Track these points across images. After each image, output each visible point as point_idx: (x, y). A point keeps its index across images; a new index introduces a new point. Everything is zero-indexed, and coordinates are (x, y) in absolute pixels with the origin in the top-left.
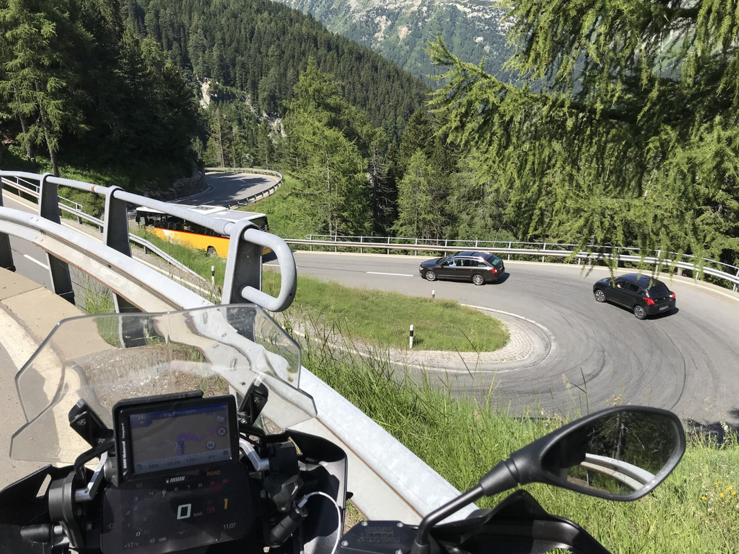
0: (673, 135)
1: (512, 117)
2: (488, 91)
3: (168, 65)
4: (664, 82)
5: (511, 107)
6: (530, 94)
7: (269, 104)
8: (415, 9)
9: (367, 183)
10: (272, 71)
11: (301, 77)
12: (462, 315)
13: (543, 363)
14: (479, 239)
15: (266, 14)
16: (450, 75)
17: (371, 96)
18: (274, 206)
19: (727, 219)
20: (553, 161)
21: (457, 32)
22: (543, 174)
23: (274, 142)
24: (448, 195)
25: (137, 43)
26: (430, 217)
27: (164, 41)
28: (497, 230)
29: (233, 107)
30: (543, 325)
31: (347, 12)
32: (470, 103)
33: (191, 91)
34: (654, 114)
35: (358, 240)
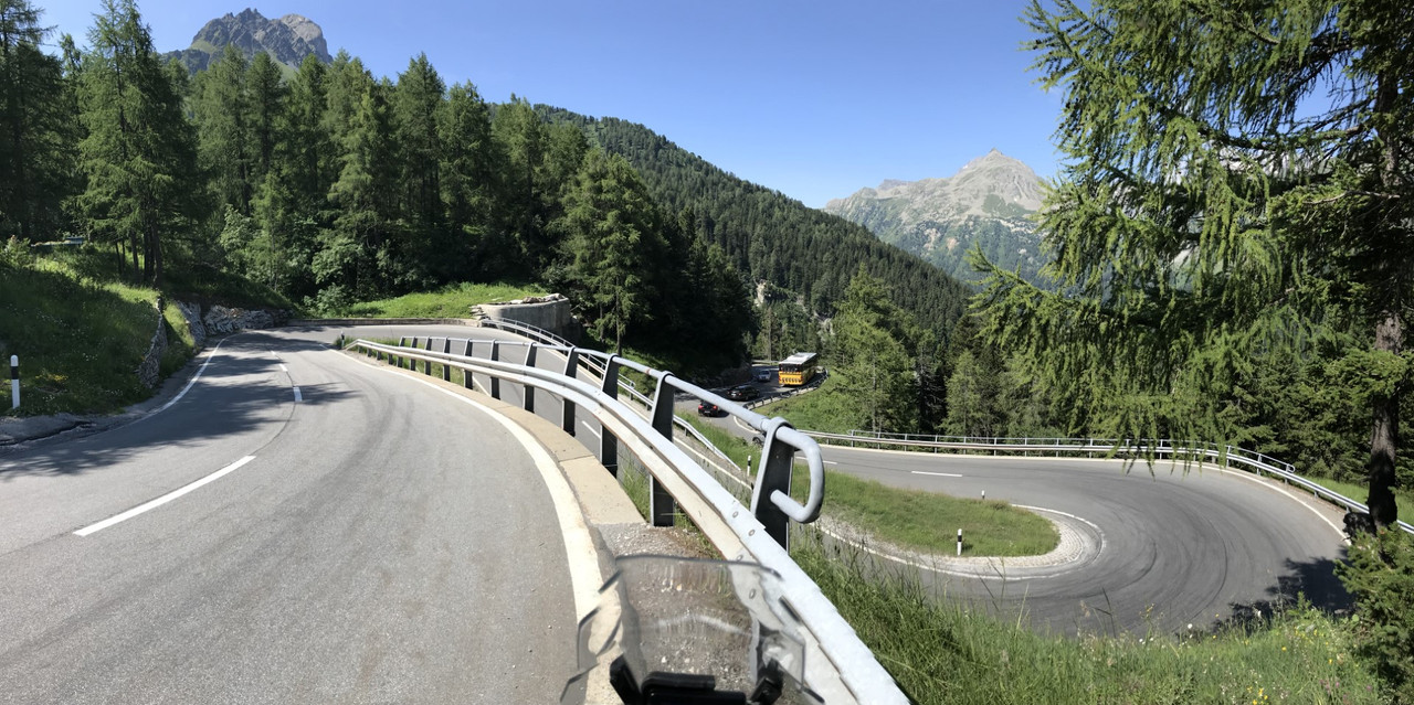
0: (1191, 338)
1: (1048, 321)
2: (1025, 296)
3: (729, 268)
4: (1180, 293)
5: (1046, 312)
6: (1064, 300)
7: (820, 305)
8: (962, 223)
9: (913, 381)
10: (825, 276)
11: (852, 281)
12: (1012, 517)
13: (1094, 563)
14: (1029, 436)
15: (823, 225)
16: (988, 280)
17: (920, 300)
18: (818, 400)
19: (1245, 412)
20: (1089, 363)
21: (1001, 244)
22: (1079, 374)
23: (823, 339)
24: (997, 393)
25: (705, 249)
26: (978, 415)
27: (728, 247)
28: (1046, 426)
29: (784, 306)
30: (1093, 522)
31: (898, 225)
32: (1008, 308)
33: (747, 291)
34: (1174, 321)
35: (903, 438)
